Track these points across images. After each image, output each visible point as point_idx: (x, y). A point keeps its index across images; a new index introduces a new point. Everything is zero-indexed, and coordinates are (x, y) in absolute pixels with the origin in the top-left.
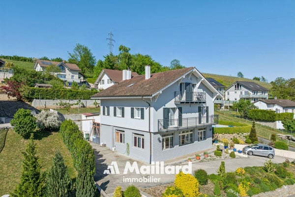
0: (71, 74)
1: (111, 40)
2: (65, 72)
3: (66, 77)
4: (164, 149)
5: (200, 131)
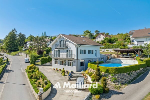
4: (56, 64)
5: (70, 62)
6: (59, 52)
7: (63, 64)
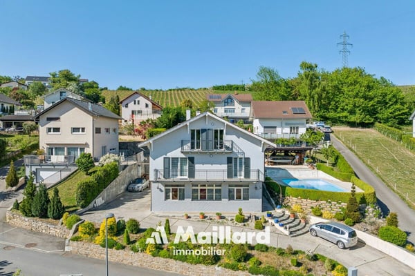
0: (241, 107)
1: (345, 44)
2: (234, 105)
3: (236, 111)
4: (170, 200)
5: (235, 188)
6: (193, 163)
7: (203, 198)
